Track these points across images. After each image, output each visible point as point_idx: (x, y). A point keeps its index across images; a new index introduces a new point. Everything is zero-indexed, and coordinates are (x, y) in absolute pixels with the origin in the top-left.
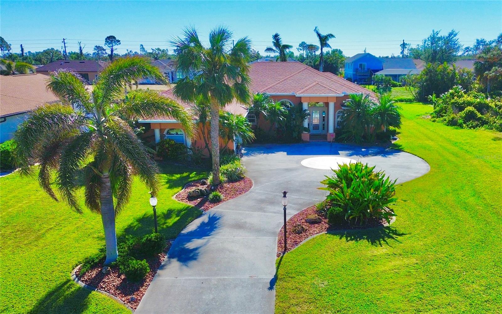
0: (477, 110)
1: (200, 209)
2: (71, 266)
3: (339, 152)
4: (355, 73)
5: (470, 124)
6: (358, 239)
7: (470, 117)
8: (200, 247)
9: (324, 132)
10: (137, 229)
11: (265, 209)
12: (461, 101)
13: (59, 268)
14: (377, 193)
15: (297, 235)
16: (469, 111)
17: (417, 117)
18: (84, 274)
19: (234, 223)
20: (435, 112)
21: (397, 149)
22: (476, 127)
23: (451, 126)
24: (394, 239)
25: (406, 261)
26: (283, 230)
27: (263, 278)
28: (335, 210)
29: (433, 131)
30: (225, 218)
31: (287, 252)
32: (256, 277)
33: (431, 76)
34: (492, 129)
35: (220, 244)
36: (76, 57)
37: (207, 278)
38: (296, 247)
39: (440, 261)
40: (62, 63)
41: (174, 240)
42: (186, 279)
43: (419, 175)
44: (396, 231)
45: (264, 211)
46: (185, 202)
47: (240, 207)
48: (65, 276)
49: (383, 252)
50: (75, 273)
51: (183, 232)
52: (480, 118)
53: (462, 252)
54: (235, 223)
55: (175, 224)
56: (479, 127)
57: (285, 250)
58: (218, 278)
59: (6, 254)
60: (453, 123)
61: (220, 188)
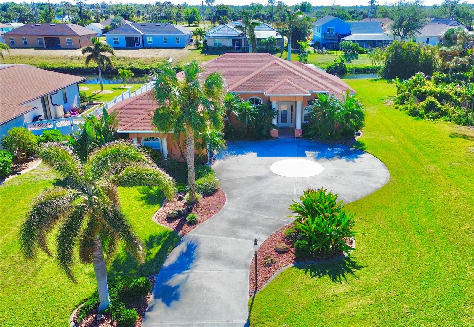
0: (437, 101)
1: (179, 234)
2: (68, 311)
3: (306, 152)
4: (323, 37)
5: (430, 115)
6: (321, 274)
7: (431, 107)
8: (181, 284)
9: (292, 125)
10: (123, 262)
11: (238, 234)
12: (423, 89)
13: (58, 314)
14: (339, 229)
15: (267, 268)
16: (430, 102)
17: (381, 101)
18: (81, 321)
19: (209, 252)
20: (398, 98)
21: (360, 150)
22: (436, 118)
23: (413, 116)
24: (353, 273)
25: (363, 302)
26: (254, 260)
27: (237, 323)
28: (301, 244)
29: (395, 123)
30: (201, 246)
31: (258, 290)
32: (231, 322)
33: (396, 53)
34: (451, 121)
35: (199, 280)
36: (45, 13)
37: (188, 323)
38: (267, 284)
39: (392, 301)
40: (33, 26)
41: (157, 276)
42: (170, 324)
43: (379, 186)
44: (355, 262)
45: (237, 236)
46: (165, 224)
47: (215, 231)
48: (65, 323)
49: (342, 290)
50: (73, 319)
51: (164, 265)
52: (440, 109)
53: (412, 289)
54: (211, 252)
55: (157, 254)
56: (439, 118)
57: (256, 288)
58: (198, 323)
59: (10, 293)
60: (414, 113)
61: (196, 206)
